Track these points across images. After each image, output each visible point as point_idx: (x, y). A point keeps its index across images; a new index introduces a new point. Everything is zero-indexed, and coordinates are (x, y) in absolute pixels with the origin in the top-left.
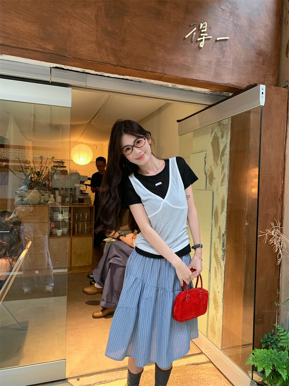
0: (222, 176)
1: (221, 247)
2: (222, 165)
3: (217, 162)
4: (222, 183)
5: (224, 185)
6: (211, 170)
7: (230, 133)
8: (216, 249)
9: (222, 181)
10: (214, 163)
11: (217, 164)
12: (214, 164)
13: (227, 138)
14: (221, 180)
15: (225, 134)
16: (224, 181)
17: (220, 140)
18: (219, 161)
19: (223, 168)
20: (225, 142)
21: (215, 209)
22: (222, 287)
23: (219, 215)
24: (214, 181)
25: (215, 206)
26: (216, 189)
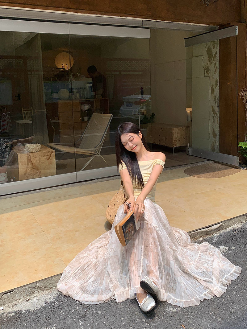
0: (215, 68)
1: (217, 105)
4: (215, 72)
7: (218, 46)
8: (213, 106)
9: (215, 71)
11: (211, 62)
12: (209, 62)
13: (217, 49)
15: (215, 47)
17: (212, 49)
18: (212, 61)
19: (215, 64)
20: (216, 50)
21: (211, 86)
22: (218, 125)
23: (214, 89)
24: (210, 71)
25: (211, 84)
26: (211, 75)
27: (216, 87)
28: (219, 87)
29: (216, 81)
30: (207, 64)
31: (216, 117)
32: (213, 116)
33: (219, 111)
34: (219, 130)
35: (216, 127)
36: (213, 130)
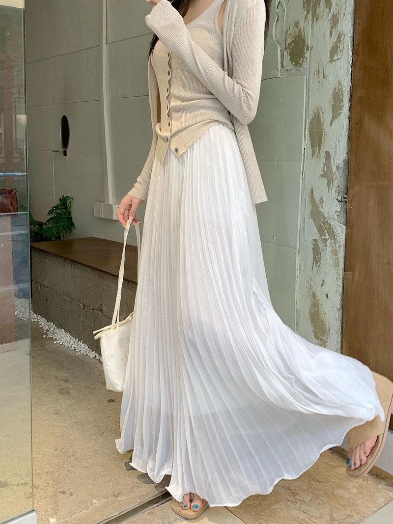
0: (334, 39)
1: (334, 194)
2: (333, 16)
3: (315, 11)
4: (332, 56)
5: (338, 59)
6: (297, 30)
8: (317, 199)
9: (334, 51)
10: (308, 13)
11: (314, 14)
12: (306, 17)
14: (329, 48)
16: (339, 50)
18: (322, 8)
19: (335, 21)
21: (311, 115)
22: (337, 279)
23: (326, 126)
24: (307, 54)
25: (312, 108)
26: (313, 70)
27: (334, 118)
28: (350, 118)
29: (337, 96)
30: (297, 24)
31: (329, 242)
32: (315, 240)
33: (343, 220)
34: (338, 304)
35: (325, 289)
36: (314, 296)
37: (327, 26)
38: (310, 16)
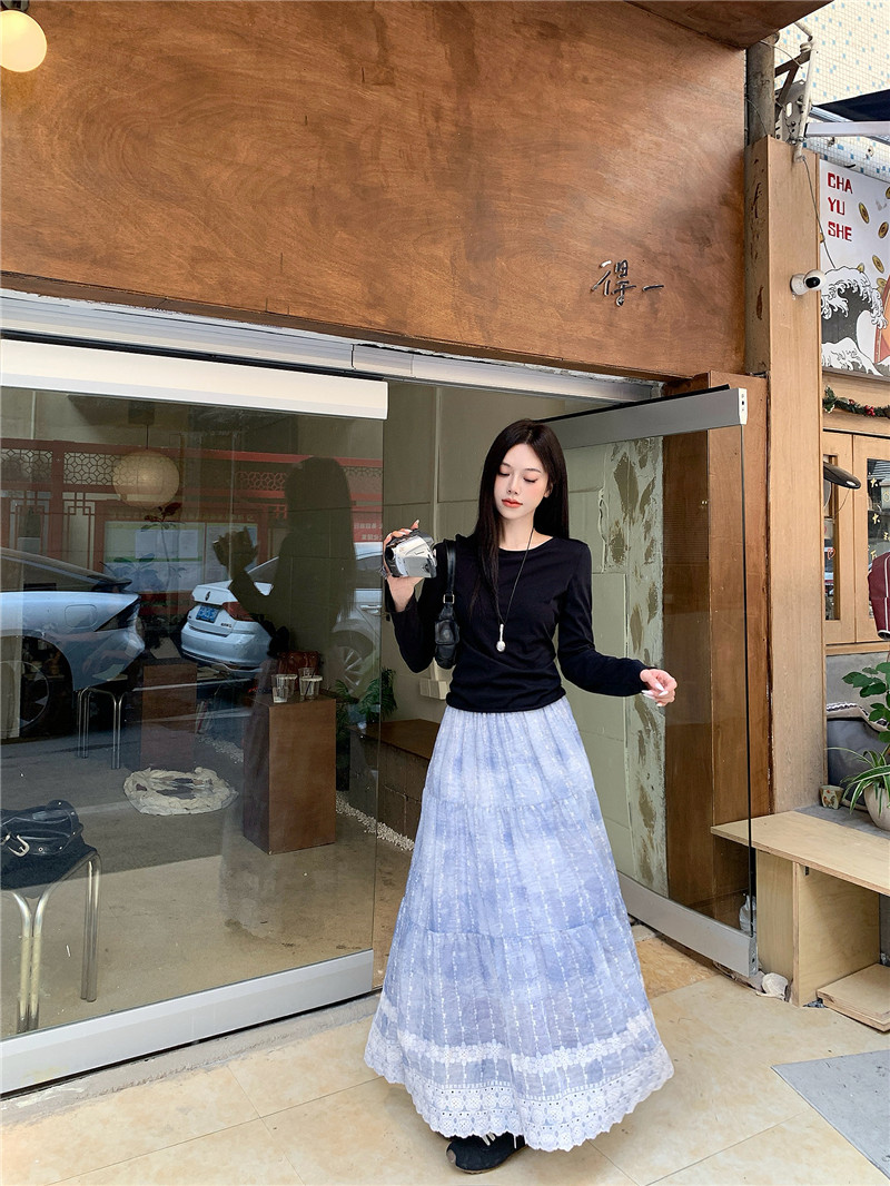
0: (648, 543)
2: (646, 521)
3: (631, 515)
4: (646, 559)
5: (652, 562)
6: (617, 529)
7: (661, 458)
10: (626, 515)
11: (631, 518)
12: (624, 519)
13: (655, 469)
14: (644, 552)
15: (649, 460)
16: (652, 554)
17: (637, 470)
18: (637, 514)
19: (648, 527)
20: (651, 476)
21: (631, 612)
22: (660, 773)
23: (644, 623)
24: (626, 554)
25: (632, 605)
26: (632, 570)
27: (650, 618)
28: (664, 618)
29: (652, 596)
30: (617, 523)
31: (652, 733)
32: (640, 732)
34: (662, 795)
35: (651, 782)
36: (642, 789)
37: (642, 530)
38: (627, 518)
